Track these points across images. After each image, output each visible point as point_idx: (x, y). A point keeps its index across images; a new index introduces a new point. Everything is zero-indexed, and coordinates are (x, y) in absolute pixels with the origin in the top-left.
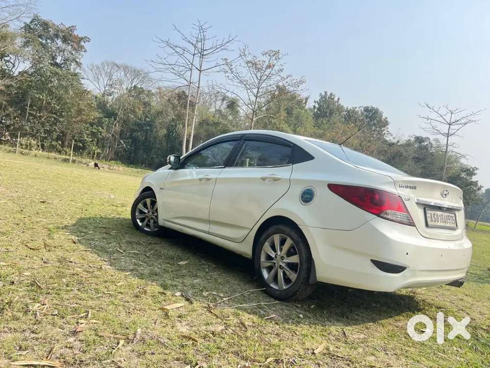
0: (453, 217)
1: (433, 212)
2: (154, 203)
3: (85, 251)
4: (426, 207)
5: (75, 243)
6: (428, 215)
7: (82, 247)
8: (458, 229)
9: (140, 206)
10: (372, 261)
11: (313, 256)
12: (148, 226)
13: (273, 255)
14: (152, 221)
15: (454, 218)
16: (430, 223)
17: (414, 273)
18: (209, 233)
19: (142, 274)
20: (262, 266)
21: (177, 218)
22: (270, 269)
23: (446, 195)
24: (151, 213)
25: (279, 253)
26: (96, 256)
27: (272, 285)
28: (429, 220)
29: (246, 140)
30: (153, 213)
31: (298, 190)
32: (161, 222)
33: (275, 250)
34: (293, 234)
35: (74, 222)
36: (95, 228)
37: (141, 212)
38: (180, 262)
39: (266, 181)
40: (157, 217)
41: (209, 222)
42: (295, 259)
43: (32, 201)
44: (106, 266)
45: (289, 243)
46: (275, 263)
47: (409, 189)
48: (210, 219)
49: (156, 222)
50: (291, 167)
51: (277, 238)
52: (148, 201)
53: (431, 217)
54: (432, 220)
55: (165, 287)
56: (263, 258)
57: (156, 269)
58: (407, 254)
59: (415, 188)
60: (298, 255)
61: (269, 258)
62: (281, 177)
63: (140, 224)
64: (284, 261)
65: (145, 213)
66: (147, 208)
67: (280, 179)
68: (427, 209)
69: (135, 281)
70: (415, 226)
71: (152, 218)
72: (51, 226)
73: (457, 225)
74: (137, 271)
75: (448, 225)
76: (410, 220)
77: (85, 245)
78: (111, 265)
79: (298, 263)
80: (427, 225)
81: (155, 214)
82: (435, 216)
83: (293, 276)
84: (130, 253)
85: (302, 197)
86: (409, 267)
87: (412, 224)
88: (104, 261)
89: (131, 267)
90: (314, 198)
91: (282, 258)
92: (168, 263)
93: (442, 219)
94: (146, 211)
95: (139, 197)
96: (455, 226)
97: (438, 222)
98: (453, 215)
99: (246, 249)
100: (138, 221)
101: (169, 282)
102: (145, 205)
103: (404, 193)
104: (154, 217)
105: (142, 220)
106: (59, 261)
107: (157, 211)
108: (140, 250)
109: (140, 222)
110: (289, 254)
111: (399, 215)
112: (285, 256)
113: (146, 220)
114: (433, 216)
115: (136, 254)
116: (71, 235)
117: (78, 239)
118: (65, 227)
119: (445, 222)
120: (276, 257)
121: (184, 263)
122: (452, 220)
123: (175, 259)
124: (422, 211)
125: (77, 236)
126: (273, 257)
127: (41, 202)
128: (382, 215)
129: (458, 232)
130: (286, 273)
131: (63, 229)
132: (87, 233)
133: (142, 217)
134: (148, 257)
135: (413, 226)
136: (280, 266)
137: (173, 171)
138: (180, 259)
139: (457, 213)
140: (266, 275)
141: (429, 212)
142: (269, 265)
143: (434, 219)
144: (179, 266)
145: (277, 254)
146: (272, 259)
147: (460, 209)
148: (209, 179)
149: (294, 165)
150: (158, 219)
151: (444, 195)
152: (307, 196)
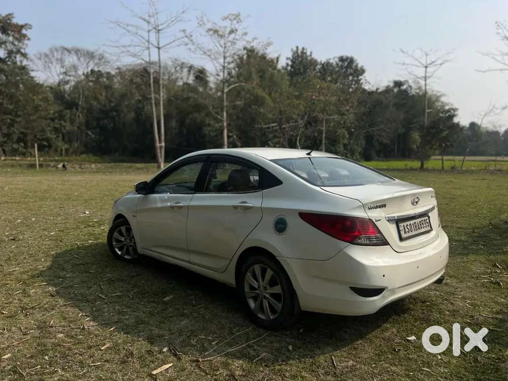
0: (426, 219)
1: (405, 224)
2: (129, 230)
3: (65, 305)
4: (398, 221)
5: (53, 296)
6: (401, 229)
7: (61, 302)
8: (432, 230)
9: (116, 234)
10: (351, 288)
11: (295, 287)
12: (128, 253)
13: (255, 285)
14: (131, 248)
15: (428, 221)
16: (404, 235)
17: (393, 291)
18: (189, 262)
19: (128, 326)
20: (247, 296)
21: (155, 246)
22: (255, 298)
23: (417, 202)
24: (128, 241)
25: (261, 283)
26: (77, 310)
27: (260, 316)
28: (402, 233)
29: (212, 162)
30: (131, 240)
31: (271, 220)
32: (140, 250)
33: (257, 281)
34: (272, 264)
35: (49, 264)
36: (73, 266)
37: (118, 241)
38: (164, 297)
39: (238, 209)
40: (135, 243)
41: (189, 251)
42: (277, 289)
44: (89, 324)
45: (269, 273)
46: (259, 294)
47: (379, 209)
48: (189, 248)
49: (135, 250)
50: (261, 192)
51: (257, 268)
52: (123, 229)
53: (404, 228)
54: (405, 232)
55: (151, 340)
56: (247, 289)
57: (141, 314)
58: (384, 276)
59: (384, 206)
60: (280, 286)
61: (252, 288)
62: (252, 205)
63: (119, 253)
64: (267, 291)
65: (122, 241)
66: (123, 236)
67: (252, 208)
68: (399, 223)
69: (120, 337)
70: (389, 245)
71: (131, 246)
72: (25, 276)
73: (431, 227)
74: (122, 322)
75: (423, 230)
76: (382, 240)
77: (64, 297)
78: (94, 320)
79: (280, 294)
80: (401, 239)
81: (133, 241)
82: (408, 227)
83: (279, 306)
84: (112, 297)
85: (276, 227)
86: (387, 288)
87: (385, 243)
88: (86, 316)
89: (116, 318)
90: (288, 228)
91: (265, 288)
92: (154, 302)
93: (416, 226)
94: (123, 239)
95: (112, 227)
96: (430, 229)
97: (412, 231)
98: (427, 218)
99: (229, 278)
100: (117, 250)
101: (156, 331)
102: (121, 233)
103: (374, 215)
104: (132, 244)
105: (121, 249)
106: (39, 328)
107: (133, 237)
108: (122, 289)
109: (119, 251)
110: (272, 283)
111: (373, 238)
112: (268, 287)
113: (125, 249)
114: (406, 228)
115: (119, 297)
116: (48, 285)
117: (56, 290)
118: (41, 274)
119: (419, 228)
120: (259, 287)
121: (170, 298)
122: (425, 224)
123: (160, 295)
124: (394, 226)
125: (55, 285)
126: (257, 287)
127: (12, 239)
128: (355, 242)
129: (433, 233)
130: (271, 303)
131: (38, 277)
132: (64, 278)
133: (120, 246)
134: (132, 299)
135: (387, 245)
136: (265, 296)
137: (143, 196)
138: (165, 294)
139: (430, 214)
140: (252, 304)
141: (401, 225)
142: (254, 295)
143: (407, 230)
144: (165, 303)
145: (259, 285)
146: (255, 289)
147: (433, 209)
148: (180, 207)
149: (264, 191)
150: (136, 246)
151: (415, 203)
152: (281, 226)
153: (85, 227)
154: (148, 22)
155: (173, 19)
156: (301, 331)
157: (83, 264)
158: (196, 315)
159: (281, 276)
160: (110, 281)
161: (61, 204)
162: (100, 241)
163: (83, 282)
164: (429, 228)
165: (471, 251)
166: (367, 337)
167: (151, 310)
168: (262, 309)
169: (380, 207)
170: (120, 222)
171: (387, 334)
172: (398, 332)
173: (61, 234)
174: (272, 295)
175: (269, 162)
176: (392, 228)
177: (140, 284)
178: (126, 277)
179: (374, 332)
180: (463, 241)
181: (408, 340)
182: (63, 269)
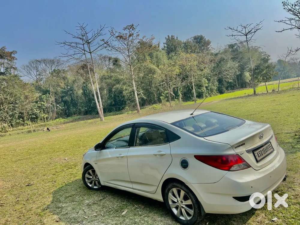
1: (258, 151)
2: (94, 171)
4: (253, 151)
5: (57, 222)
6: (256, 155)
8: (274, 150)
9: (87, 175)
10: (234, 197)
11: (199, 200)
12: (95, 185)
14: (97, 182)
15: (270, 145)
16: (258, 159)
18: (133, 189)
20: (171, 207)
21: (111, 180)
22: (177, 208)
24: (94, 178)
25: (179, 199)
27: (181, 218)
28: (257, 157)
29: (136, 128)
30: (96, 177)
31: (178, 161)
32: (102, 183)
33: (176, 198)
34: (183, 187)
35: (51, 199)
36: (65, 198)
37: (89, 179)
38: (122, 212)
39: (157, 156)
40: (98, 178)
42: (189, 202)
43: (22, 188)
45: (182, 193)
46: (178, 205)
48: (131, 181)
49: (99, 183)
51: (175, 190)
52: (90, 171)
53: (258, 155)
54: (259, 156)
56: (170, 203)
58: (252, 187)
59: (244, 144)
60: (190, 200)
61: (174, 202)
62: (165, 153)
63: (90, 186)
64: (183, 204)
65: (91, 179)
66: (91, 175)
67: (165, 154)
71: (96, 180)
72: (39, 211)
73: (273, 149)
75: (269, 152)
76: (246, 165)
77: (64, 221)
79: (191, 205)
80: (257, 161)
81: (97, 178)
82: (260, 153)
83: (191, 212)
84: (92, 217)
85: (182, 165)
90: (189, 165)
91: (182, 202)
92: (116, 216)
93: (264, 151)
94: (91, 177)
95: (84, 171)
97: (262, 155)
98: (270, 143)
99: (159, 197)
100: (89, 184)
102: (89, 174)
103: (239, 151)
104: (97, 179)
105: (91, 183)
107: (97, 175)
108: (97, 210)
110: (186, 198)
111: (242, 165)
112: (183, 201)
113: (93, 182)
114: (258, 153)
115: (96, 216)
116: (53, 214)
117: (59, 217)
118: (48, 207)
119: (266, 151)
120: (178, 201)
121: (125, 212)
122: (269, 148)
123: (119, 211)
124: (252, 154)
125: (57, 214)
126: (176, 201)
127: (27, 185)
128: (231, 169)
129: (275, 152)
130: (187, 210)
131: (47, 210)
132: (62, 208)
133: (90, 181)
134: (104, 216)
135: (250, 167)
136: (182, 207)
137: (99, 151)
138: (122, 209)
139: (271, 141)
140: (175, 211)
141: (256, 152)
142: (176, 206)
143: (260, 155)
144: (123, 216)
145: (178, 200)
146: (176, 203)
147: (272, 137)
148: (122, 157)
149: (170, 143)
150: (99, 180)
151: (261, 138)
152: (184, 164)
153: (67, 170)
154: (83, 39)
155: (96, 35)
156: (207, 224)
157: (71, 196)
158: (143, 222)
159: (190, 194)
160: (89, 205)
161: (51, 156)
162: (77, 178)
163: (73, 209)
164: (272, 150)
165: (297, 150)
166: (248, 222)
167: (116, 222)
168: (181, 214)
169: (241, 145)
170: (88, 167)
171: (259, 219)
172: (266, 216)
173: (54, 176)
174: (187, 206)
175: (170, 125)
176: (251, 156)
177: (106, 205)
178: (97, 201)
179: (251, 218)
180: (291, 143)
181: (272, 221)
182: (60, 202)
